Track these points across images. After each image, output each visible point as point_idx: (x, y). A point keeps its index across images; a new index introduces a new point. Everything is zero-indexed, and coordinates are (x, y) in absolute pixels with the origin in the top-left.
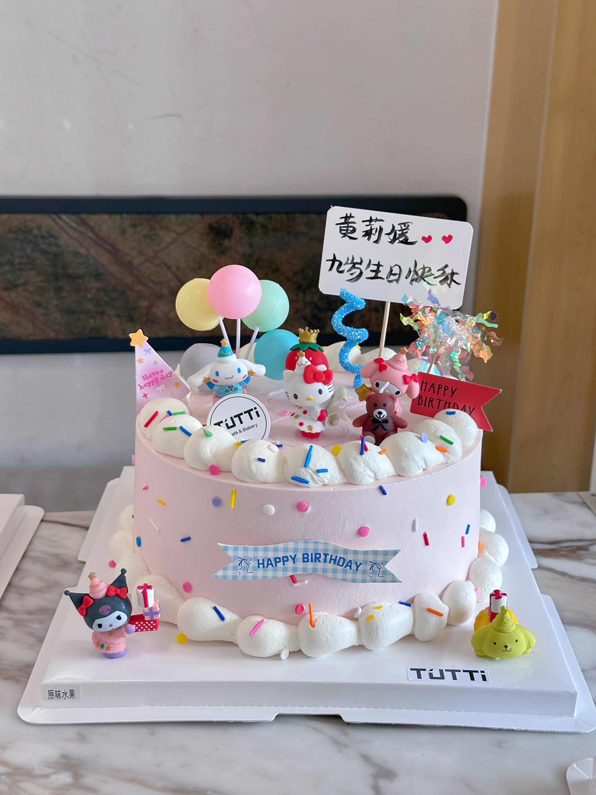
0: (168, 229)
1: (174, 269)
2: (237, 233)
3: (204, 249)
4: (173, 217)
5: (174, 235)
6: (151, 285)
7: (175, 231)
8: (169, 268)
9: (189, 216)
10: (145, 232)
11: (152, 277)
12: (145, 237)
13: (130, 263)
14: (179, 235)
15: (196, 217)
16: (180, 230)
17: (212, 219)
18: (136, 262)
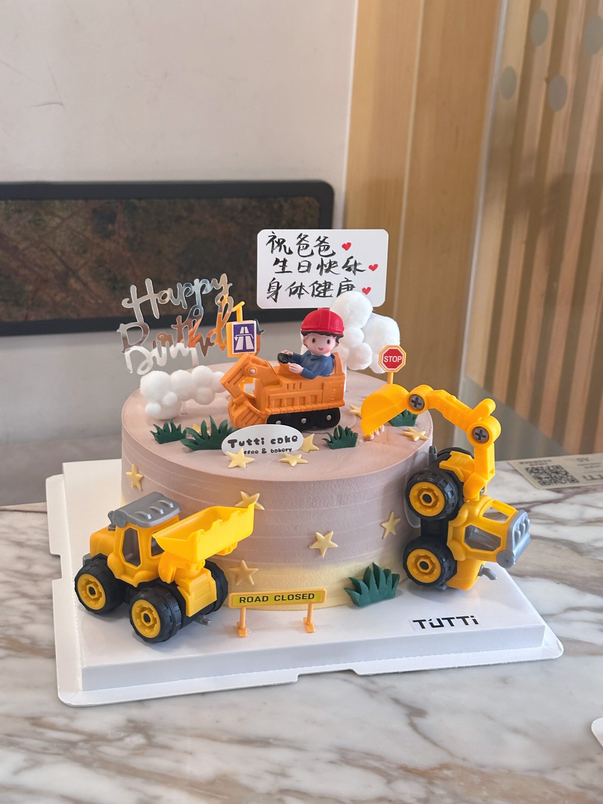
0: (53, 214)
1: (59, 253)
2: (121, 217)
3: (88, 234)
4: (57, 203)
5: (58, 220)
6: (36, 269)
7: (59, 217)
8: (54, 252)
9: (73, 201)
10: (30, 217)
11: (38, 262)
12: (30, 222)
13: (16, 248)
14: (63, 219)
15: (81, 202)
16: (65, 215)
17: (96, 204)
18: (22, 246)
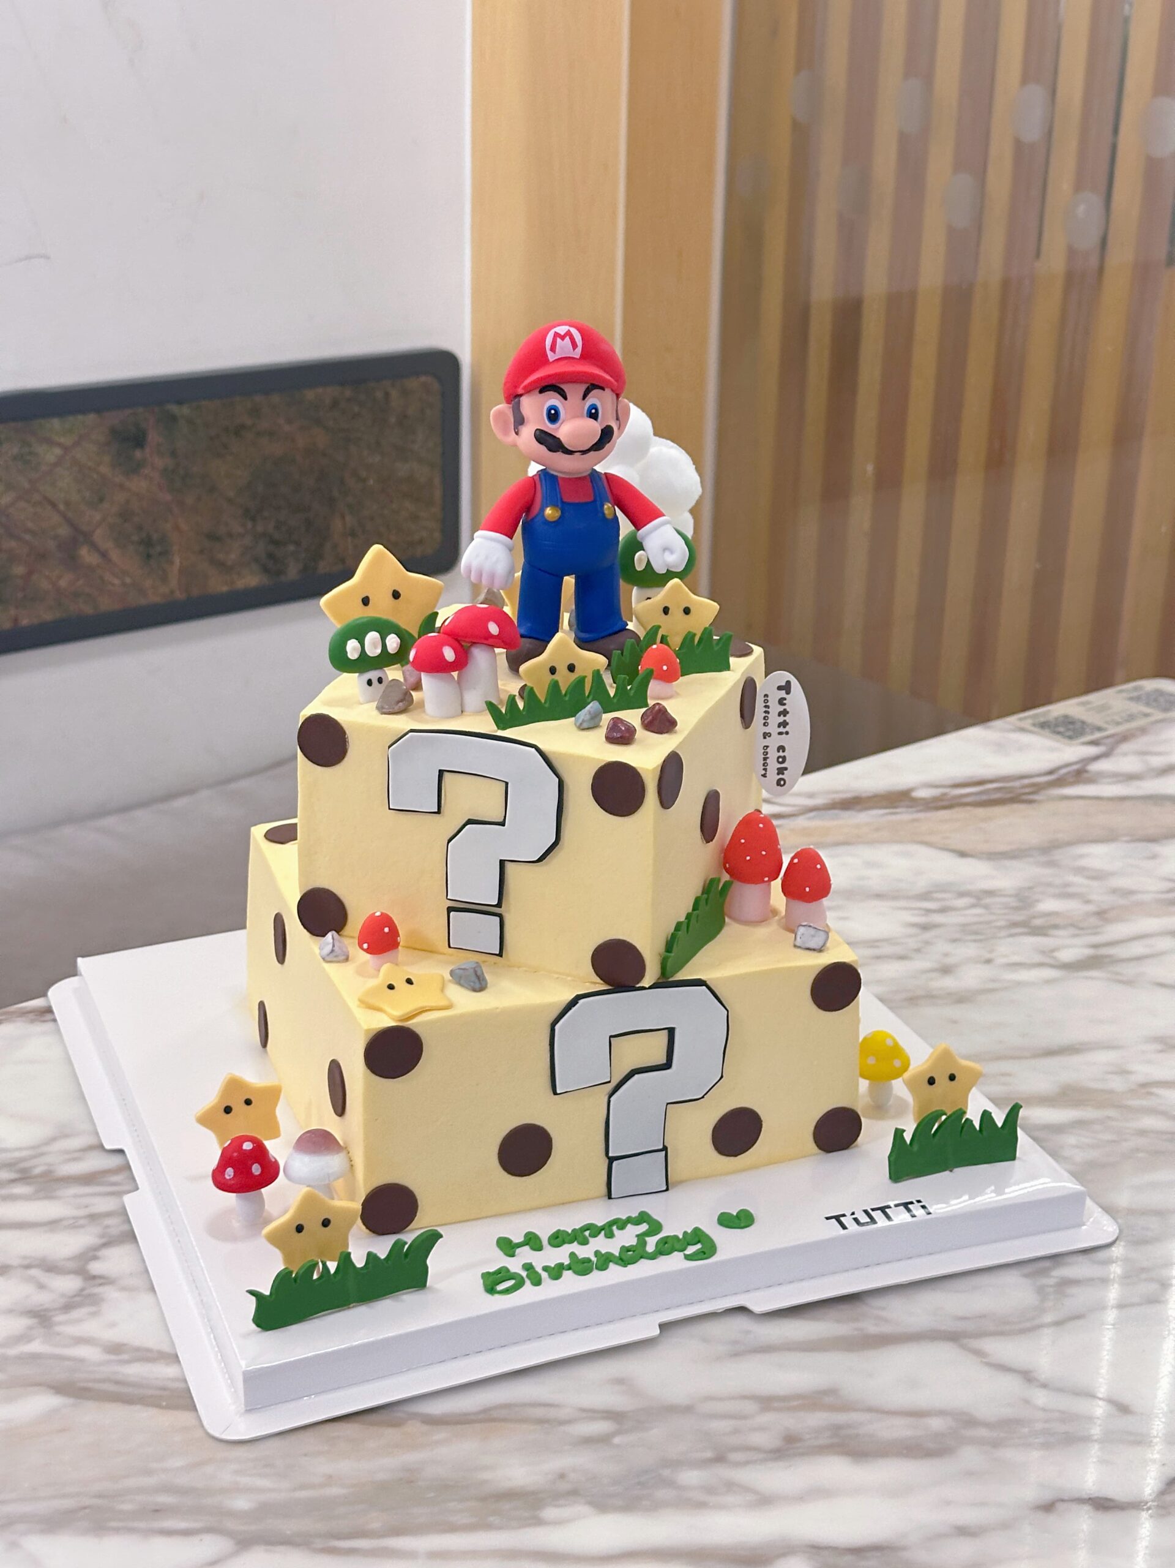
2: (154, 437)
4: (56, 423)
9: (80, 417)
14: (66, 449)
15: (92, 417)
16: (67, 441)
17: (115, 418)
